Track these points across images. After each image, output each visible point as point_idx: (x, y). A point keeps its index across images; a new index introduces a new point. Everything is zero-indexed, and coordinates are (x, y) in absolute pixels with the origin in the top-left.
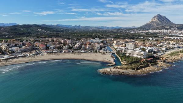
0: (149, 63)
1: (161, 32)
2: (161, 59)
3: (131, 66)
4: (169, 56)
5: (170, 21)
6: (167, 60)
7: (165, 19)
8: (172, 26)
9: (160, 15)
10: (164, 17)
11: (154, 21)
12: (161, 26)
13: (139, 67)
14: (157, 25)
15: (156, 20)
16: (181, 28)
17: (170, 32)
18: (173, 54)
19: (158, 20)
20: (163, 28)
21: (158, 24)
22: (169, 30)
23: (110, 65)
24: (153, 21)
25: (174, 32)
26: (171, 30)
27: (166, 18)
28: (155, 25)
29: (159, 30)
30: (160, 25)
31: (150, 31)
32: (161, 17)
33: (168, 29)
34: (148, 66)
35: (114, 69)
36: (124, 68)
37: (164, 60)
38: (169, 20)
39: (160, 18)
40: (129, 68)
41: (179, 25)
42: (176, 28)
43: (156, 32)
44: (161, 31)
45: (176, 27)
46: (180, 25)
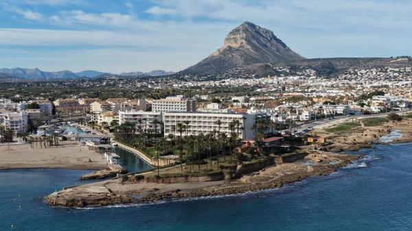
0: (272, 155)
1: (264, 86)
2: (309, 144)
3: (203, 167)
4: (332, 134)
5: (289, 50)
6: (330, 143)
7: (269, 41)
8: (298, 64)
9: (252, 26)
10: (267, 32)
11: (234, 45)
12: (262, 64)
13: (239, 167)
14: (246, 62)
15: (240, 42)
16: (328, 70)
17: (296, 84)
18: (341, 129)
19: (249, 42)
20: (269, 70)
21: (248, 60)
22: (291, 77)
23: (98, 173)
24: (230, 47)
25: (309, 82)
26: (296, 78)
27: (275, 38)
28: (239, 60)
29: (257, 77)
30: (257, 61)
31: (227, 84)
32: (257, 32)
33: (286, 74)
34: (271, 163)
35: (123, 183)
36: (175, 176)
37: (323, 145)
38: (284, 45)
39: (253, 37)
40: (196, 175)
41: (319, 59)
42: (313, 72)
43: (246, 85)
44: (264, 81)
45: (310, 67)
46: (324, 59)
